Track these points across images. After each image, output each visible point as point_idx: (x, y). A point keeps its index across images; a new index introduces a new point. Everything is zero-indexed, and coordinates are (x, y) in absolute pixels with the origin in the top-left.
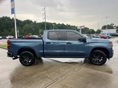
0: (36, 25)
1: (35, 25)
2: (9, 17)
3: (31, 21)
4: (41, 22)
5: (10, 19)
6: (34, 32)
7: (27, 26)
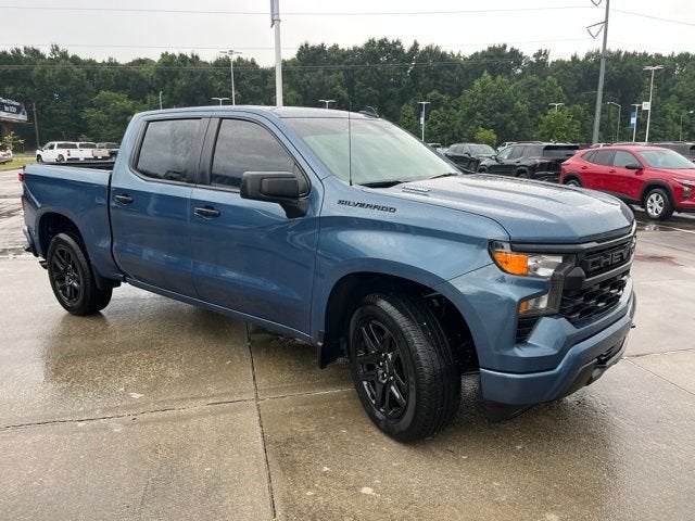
0: (544, 78)
1: (534, 78)
2: (398, 43)
3: (514, 53)
4: (581, 57)
5: (402, 50)
6: (520, 126)
7: (483, 85)
